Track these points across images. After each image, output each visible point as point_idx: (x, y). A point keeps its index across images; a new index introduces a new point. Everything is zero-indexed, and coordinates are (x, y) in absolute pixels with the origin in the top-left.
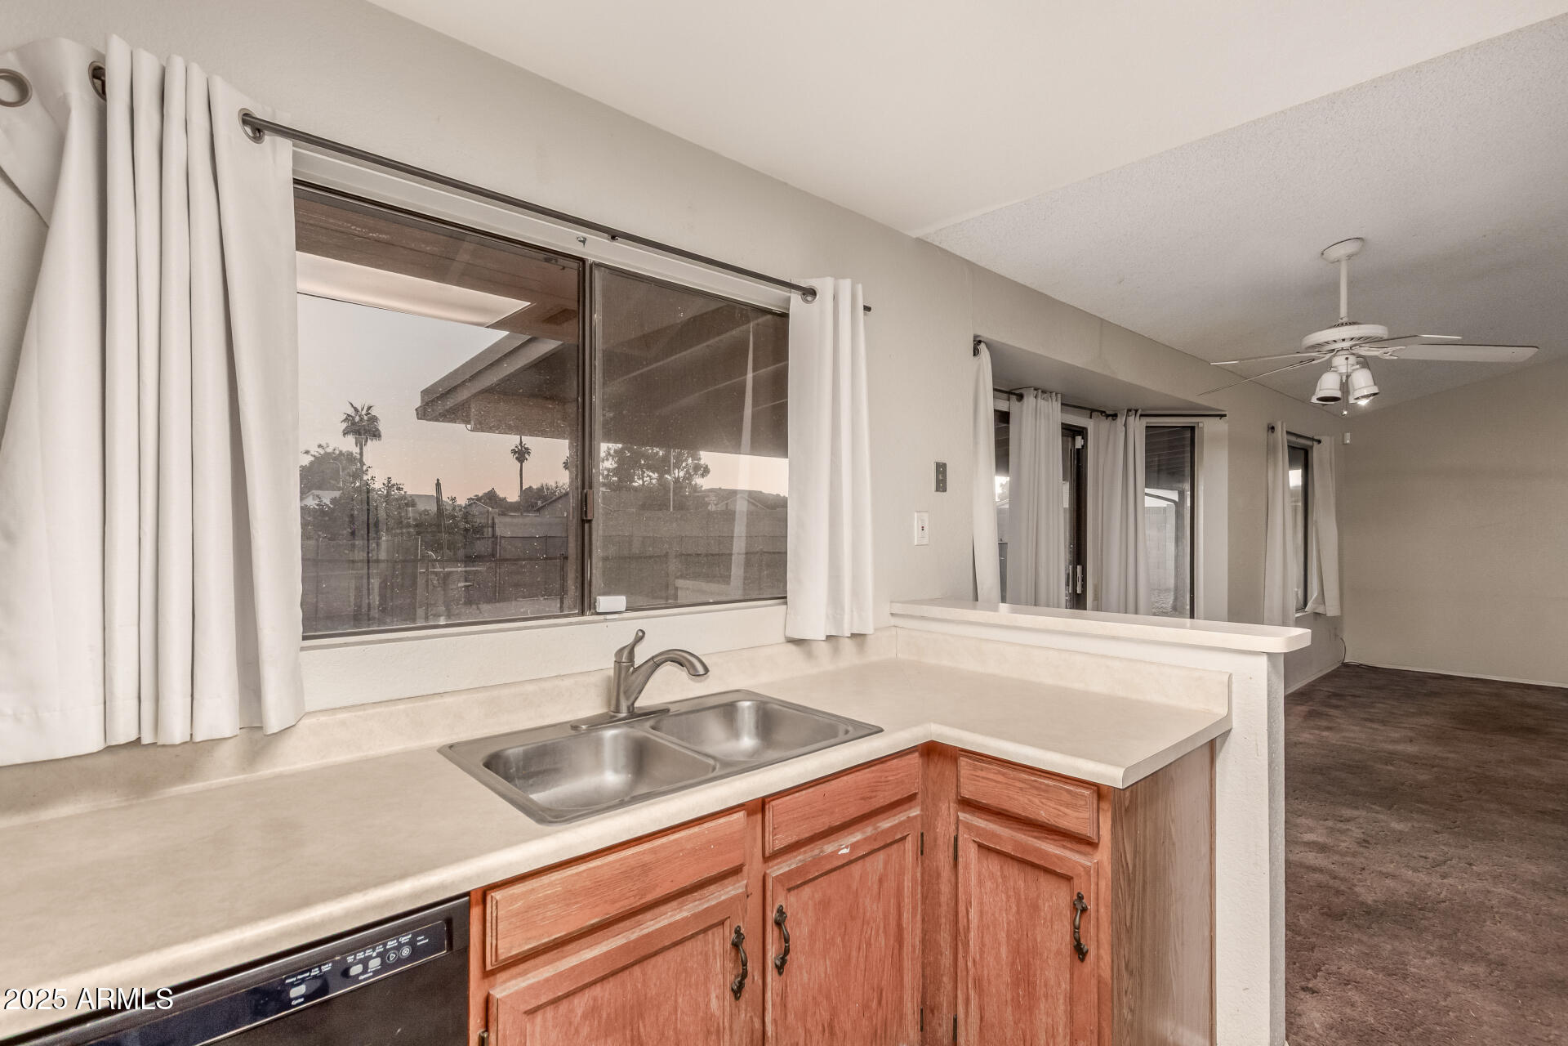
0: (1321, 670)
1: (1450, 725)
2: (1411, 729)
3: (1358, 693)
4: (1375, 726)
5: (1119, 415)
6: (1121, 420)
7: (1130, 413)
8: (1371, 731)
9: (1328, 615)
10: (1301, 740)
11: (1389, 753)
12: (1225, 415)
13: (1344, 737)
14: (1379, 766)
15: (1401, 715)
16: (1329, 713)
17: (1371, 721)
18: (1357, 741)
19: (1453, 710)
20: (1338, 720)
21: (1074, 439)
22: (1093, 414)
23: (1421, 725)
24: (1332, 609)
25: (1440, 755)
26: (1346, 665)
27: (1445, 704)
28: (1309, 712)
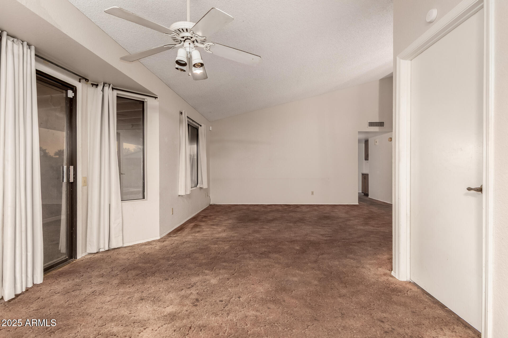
0: (202, 208)
1: (236, 222)
2: (225, 226)
3: (212, 214)
4: (214, 227)
5: (99, 85)
6: (100, 87)
7: (106, 85)
8: (213, 229)
9: (204, 188)
10: (187, 240)
11: (217, 238)
12: (157, 98)
13: (203, 235)
14: (212, 246)
15: (223, 221)
16: (201, 225)
17: (213, 225)
18: (207, 235)
19: (237, 216)
20: (203, 227)
21: (67, 91)
22: (81, 80)
23: (228, 224)
24: (205, 186)
25: (233, 235)
26: (211, 205)
27: (235, 214)
28: (194, 226)
